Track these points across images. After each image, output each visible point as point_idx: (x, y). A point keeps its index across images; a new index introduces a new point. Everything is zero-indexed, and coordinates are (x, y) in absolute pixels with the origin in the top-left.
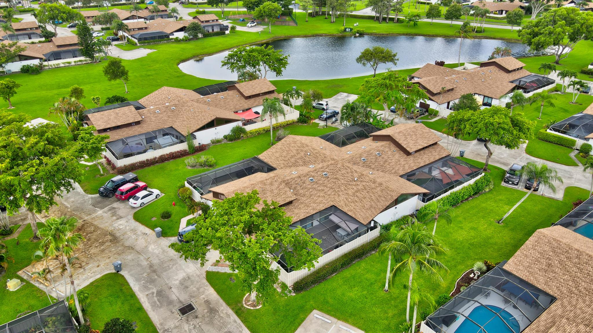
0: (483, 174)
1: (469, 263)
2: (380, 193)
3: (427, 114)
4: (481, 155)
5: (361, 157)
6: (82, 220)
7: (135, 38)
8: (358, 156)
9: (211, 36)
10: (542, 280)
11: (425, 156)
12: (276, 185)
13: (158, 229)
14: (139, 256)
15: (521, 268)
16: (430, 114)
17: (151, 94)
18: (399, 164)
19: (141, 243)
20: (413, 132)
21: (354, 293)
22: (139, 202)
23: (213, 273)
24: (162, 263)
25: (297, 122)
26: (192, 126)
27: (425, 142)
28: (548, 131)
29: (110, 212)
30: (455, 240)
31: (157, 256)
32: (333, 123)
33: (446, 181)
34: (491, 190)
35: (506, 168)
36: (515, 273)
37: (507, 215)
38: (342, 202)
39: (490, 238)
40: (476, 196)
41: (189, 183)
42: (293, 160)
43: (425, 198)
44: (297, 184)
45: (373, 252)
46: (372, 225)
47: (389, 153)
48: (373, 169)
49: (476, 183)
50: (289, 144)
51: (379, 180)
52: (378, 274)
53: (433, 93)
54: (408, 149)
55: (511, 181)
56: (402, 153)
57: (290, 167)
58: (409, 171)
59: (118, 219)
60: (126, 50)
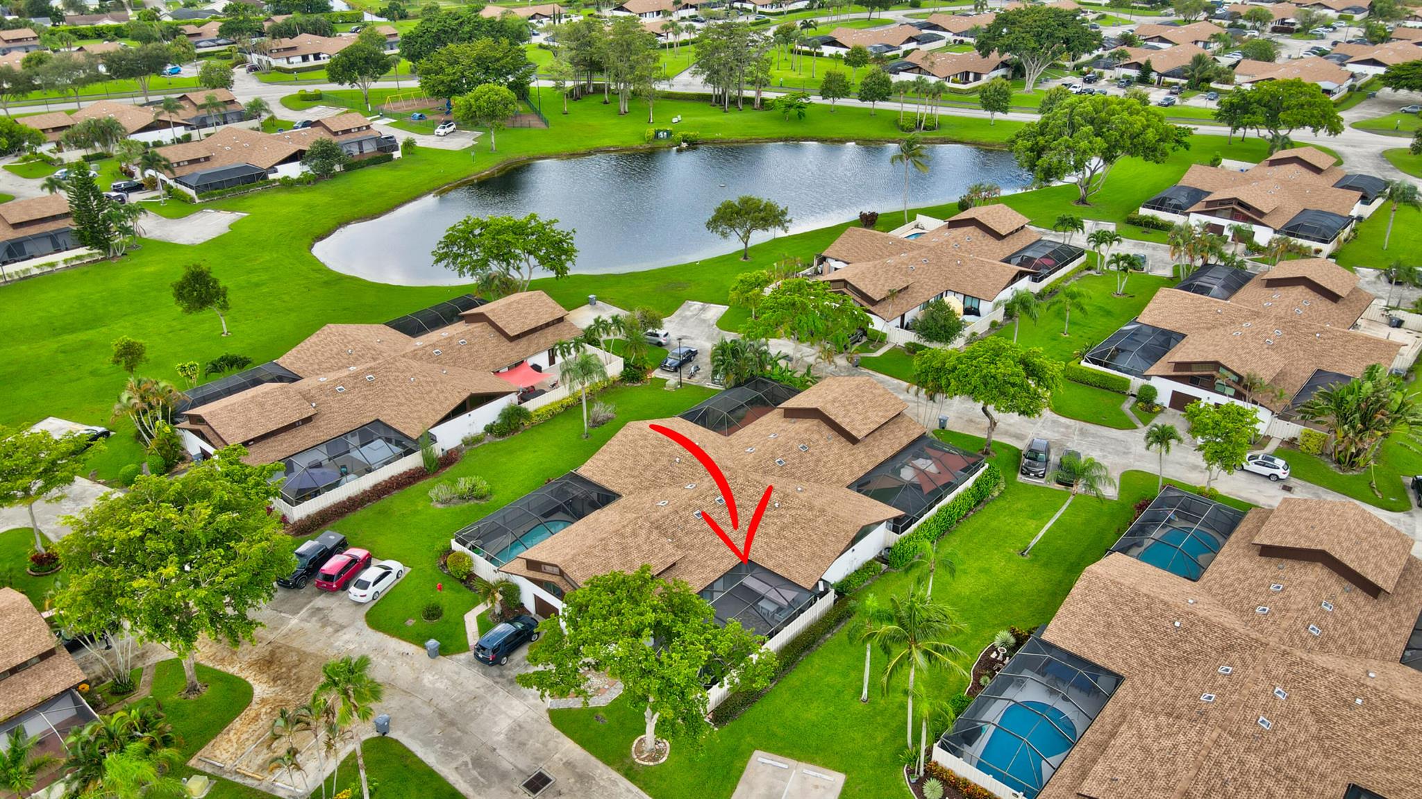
0: (987, 465)
1: (986, 634)
2: (824, 528)
3: (864, 339)
4: (974, 422)
5: (773, 458)
6: (265, 643)
7: (186, 185)
8: (768, 456)
9: (363, 167)
10: (1100, 650)
11: (884, 441)
12: (643, 533)
13: (432, 643)
14: (412, 698)
15: (1068, 634)
16: (871, 341)
17: (302, 344)
18: (842, 463)
19: (403, 673)
20: (857, 396)
21: (814, 712)
22: (371, 591)
23: (561, 711)
24: (460, 706)
25: (622, 381)
26: (424, 415)
27: (880, 414)
28: (1083, 363)
29: (314, 619)
30: (958, 595)
31: (446, 695)
32: (691, 376)
33: (927, 488)
34: (1002, 492)
35: (1021, 445)
36: (1060, 644)
37: (1034, 542)
38: (761, 551)
39: (1013, 584)
40: (979, 508)
41: (460, 541)
42: (649, 474)
43: (898, 525)
44: (674, 526)
45: (829, 636)
46: (821, 588)
47: (822, 442)
48: (800, 478)
49: (977, 484)
50: (635, 441)
51: (817, 503)
52: (845, 675)
53: (874, 300)
54: (854, 433)
55: (1033, 472)
56: (843, 439)
57: (647, 488)
58: (861, 474)
59: (337, 631)
60: (172, 218)
